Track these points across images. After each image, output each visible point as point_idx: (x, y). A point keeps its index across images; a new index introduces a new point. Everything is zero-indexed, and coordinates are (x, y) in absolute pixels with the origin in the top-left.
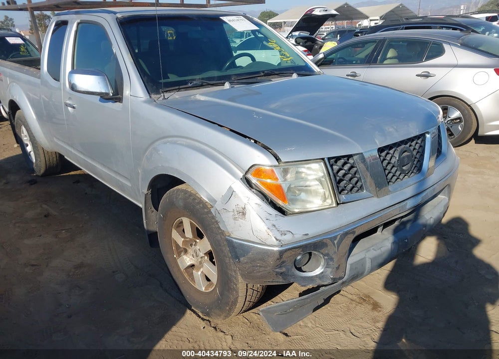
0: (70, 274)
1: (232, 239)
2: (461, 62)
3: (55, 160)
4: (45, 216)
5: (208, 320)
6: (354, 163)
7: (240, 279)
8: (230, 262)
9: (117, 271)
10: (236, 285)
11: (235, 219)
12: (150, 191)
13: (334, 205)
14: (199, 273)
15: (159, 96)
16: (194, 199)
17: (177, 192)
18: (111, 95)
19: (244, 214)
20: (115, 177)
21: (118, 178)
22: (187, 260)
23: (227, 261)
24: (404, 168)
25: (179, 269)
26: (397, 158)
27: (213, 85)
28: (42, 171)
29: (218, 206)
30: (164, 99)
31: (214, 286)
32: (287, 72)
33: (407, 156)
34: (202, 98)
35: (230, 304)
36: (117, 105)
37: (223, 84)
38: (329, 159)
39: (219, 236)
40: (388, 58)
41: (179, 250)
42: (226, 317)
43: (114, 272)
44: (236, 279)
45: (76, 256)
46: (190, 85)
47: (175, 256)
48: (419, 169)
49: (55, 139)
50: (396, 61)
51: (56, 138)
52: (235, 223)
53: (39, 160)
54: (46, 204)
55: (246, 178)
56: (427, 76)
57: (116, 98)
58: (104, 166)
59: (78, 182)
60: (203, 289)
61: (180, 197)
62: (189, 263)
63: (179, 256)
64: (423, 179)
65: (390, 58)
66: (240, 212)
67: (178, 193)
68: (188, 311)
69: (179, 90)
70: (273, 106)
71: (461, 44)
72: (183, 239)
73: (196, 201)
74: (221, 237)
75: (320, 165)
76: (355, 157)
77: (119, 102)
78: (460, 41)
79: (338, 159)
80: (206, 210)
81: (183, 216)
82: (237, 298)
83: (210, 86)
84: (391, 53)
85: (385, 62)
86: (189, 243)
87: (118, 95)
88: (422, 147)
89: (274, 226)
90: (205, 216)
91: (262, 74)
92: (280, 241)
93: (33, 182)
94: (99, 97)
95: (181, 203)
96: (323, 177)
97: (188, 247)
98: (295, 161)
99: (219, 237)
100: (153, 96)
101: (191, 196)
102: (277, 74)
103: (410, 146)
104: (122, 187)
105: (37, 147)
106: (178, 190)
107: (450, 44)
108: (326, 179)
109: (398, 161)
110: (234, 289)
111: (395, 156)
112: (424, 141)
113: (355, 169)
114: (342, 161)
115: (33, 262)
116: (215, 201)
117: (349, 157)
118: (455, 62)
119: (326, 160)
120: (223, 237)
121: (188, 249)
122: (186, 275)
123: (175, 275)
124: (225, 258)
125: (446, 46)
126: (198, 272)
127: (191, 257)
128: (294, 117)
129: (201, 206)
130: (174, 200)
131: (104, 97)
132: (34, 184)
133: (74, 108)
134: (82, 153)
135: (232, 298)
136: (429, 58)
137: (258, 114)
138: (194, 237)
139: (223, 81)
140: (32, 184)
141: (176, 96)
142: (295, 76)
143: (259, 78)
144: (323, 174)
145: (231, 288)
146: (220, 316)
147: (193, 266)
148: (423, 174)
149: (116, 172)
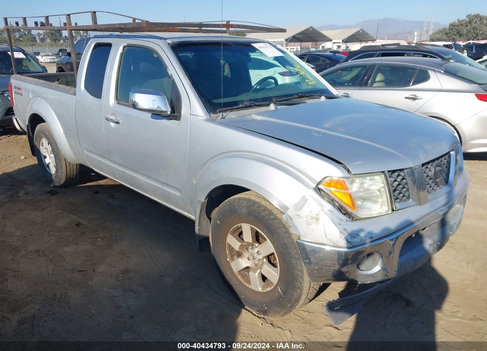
0: (120, 279)
1: (303, 242)
2: (445, 87)
3: (74, 171)
4: (77, 225)
5: (263, 318)
6: (405, 175)
7: (306, 278)
8: (297, 263)
9: (164, 276)
10: (301, 283)
11: (308, 224)
12: (206, 200)
13: (390, 212)
14: (257, 274)
15: (216, 115)
16: (259, 207)
17: (239, 201)
18: (169, 113)
19: (317, 219)
20: (162, 187)
21: (165, 188)
22: (243, 263)
23: (293, 262)
24: (437, 180)
25: (232, 272)
26: (433, 172)
27: (259, 106)
28: (62, 182)
29: (290, 213)
30: (223, 118)
31: (274, 286)
32: (314, 95)
33: (440, 170)
34: (259, 118)
35: (293, 301)
36: (174, 122)
37: (268, 105)
38: (389, 171)
39: (286, 239)
40: (377, 82)
41: (232, 254)
42: (286, 313)
43: (161, 276)
44: (301, 278)
45: (119, 262)
46: (241, 106)
47: (228, 259)
48: (447, 181)
49: (86, 152)
50: (383, 84)
51: (87, 150)
52: (308, 228)
53: (60, 171)
54: (72, 214)
55: (319, 189)
56: (414, 99)
57: (173, 116)
58: (149, 177)
59: (97, 193)
60: (260, 289)
61: (243, 205)
62: (244, 266)
63: (232, 259)
64: (451, 190)
65: (379, 82)
66: (313, 218)
67: (241, 201)
68: (243, 311)
69: (232, 110)
70: (327, 125)
71: (444, 71)
72: (240, 244)
73: (261, 208)
74: (288, 241)
75: (381, 177)
76: (405, 171)
77: (175, 119)
78: (443, 69)
79: (394, 172)
80: (272, 217)
81: (244, 222)
82: (301, 295)
83: (256, 107)
84: (379, 77)
85: (374, 85)
86: (245, 247)
87: (175, 113)
88: (449, 162)
89: (345, 230)
90: (271, 222)
91: (297, 96)
92: (351, 243)
93: (53, 193)
94: (150, 115)
95: (244, 211)
96: (383, 188)
97: (244, 251)
98: (362, 174)
99: (286, 241)
100: (212, 115)
101: (255, 204)
102: (307, 97)
103: (441, 161)
104: (168, 197)
105: (60, 159)
106: (240, 199)
107: (434, 71)
108: (385, 190)
109: (434, 174)
110: (299, 287)
111: (432, 170)
112: (450, 157)
113: (405, 181)
114: (396, 174)
115: (80, 268)
116: (287, 209)
117: (402, 170)
118: (439, 87)
119: (386, 172)
120: (290, 240)
121: (243, 252)
122: (239, 277)
123: (228, 277)
124: (292, 259)
125: (431, 73)
126: (255, 273)
127: (247, 260)
128: (350, 135)
129: (267, 212)
130: (236, 208)
131: (157, 114)
132: (55, 194)
133: (118, 123)
134: (120, 165)
135: (296, 296)
136: (415, 83)
137: (316, 132)
138: (253, 241)
139: (267, 103)
140: (52, 195)
141: (232, 115)
142: (323, 98)
143: (294, 100)
144: (383, 185)
145: (295, 286)
146: (279, 313)
147: (248, 268)
148: (451, 186)
149: (163, 183)
